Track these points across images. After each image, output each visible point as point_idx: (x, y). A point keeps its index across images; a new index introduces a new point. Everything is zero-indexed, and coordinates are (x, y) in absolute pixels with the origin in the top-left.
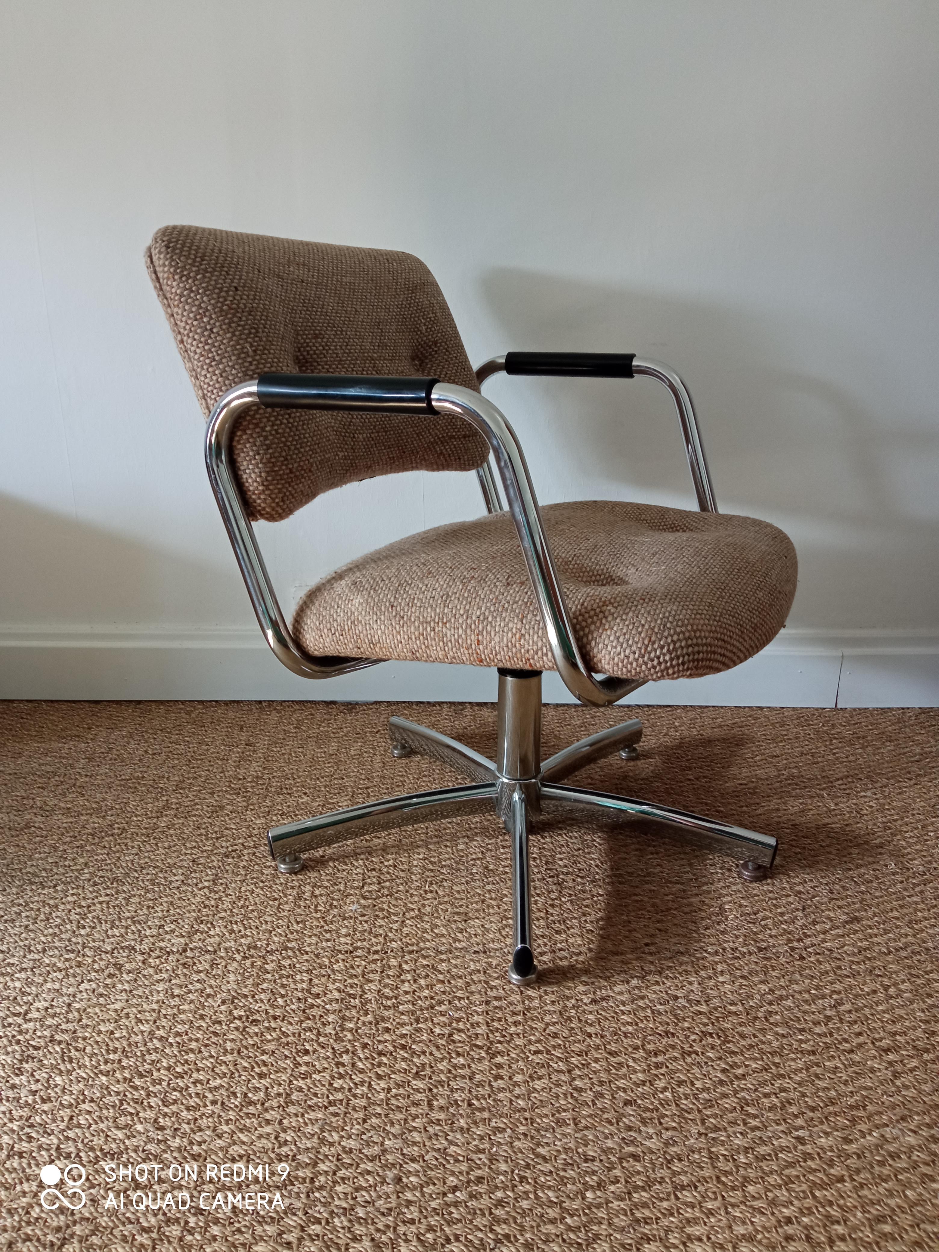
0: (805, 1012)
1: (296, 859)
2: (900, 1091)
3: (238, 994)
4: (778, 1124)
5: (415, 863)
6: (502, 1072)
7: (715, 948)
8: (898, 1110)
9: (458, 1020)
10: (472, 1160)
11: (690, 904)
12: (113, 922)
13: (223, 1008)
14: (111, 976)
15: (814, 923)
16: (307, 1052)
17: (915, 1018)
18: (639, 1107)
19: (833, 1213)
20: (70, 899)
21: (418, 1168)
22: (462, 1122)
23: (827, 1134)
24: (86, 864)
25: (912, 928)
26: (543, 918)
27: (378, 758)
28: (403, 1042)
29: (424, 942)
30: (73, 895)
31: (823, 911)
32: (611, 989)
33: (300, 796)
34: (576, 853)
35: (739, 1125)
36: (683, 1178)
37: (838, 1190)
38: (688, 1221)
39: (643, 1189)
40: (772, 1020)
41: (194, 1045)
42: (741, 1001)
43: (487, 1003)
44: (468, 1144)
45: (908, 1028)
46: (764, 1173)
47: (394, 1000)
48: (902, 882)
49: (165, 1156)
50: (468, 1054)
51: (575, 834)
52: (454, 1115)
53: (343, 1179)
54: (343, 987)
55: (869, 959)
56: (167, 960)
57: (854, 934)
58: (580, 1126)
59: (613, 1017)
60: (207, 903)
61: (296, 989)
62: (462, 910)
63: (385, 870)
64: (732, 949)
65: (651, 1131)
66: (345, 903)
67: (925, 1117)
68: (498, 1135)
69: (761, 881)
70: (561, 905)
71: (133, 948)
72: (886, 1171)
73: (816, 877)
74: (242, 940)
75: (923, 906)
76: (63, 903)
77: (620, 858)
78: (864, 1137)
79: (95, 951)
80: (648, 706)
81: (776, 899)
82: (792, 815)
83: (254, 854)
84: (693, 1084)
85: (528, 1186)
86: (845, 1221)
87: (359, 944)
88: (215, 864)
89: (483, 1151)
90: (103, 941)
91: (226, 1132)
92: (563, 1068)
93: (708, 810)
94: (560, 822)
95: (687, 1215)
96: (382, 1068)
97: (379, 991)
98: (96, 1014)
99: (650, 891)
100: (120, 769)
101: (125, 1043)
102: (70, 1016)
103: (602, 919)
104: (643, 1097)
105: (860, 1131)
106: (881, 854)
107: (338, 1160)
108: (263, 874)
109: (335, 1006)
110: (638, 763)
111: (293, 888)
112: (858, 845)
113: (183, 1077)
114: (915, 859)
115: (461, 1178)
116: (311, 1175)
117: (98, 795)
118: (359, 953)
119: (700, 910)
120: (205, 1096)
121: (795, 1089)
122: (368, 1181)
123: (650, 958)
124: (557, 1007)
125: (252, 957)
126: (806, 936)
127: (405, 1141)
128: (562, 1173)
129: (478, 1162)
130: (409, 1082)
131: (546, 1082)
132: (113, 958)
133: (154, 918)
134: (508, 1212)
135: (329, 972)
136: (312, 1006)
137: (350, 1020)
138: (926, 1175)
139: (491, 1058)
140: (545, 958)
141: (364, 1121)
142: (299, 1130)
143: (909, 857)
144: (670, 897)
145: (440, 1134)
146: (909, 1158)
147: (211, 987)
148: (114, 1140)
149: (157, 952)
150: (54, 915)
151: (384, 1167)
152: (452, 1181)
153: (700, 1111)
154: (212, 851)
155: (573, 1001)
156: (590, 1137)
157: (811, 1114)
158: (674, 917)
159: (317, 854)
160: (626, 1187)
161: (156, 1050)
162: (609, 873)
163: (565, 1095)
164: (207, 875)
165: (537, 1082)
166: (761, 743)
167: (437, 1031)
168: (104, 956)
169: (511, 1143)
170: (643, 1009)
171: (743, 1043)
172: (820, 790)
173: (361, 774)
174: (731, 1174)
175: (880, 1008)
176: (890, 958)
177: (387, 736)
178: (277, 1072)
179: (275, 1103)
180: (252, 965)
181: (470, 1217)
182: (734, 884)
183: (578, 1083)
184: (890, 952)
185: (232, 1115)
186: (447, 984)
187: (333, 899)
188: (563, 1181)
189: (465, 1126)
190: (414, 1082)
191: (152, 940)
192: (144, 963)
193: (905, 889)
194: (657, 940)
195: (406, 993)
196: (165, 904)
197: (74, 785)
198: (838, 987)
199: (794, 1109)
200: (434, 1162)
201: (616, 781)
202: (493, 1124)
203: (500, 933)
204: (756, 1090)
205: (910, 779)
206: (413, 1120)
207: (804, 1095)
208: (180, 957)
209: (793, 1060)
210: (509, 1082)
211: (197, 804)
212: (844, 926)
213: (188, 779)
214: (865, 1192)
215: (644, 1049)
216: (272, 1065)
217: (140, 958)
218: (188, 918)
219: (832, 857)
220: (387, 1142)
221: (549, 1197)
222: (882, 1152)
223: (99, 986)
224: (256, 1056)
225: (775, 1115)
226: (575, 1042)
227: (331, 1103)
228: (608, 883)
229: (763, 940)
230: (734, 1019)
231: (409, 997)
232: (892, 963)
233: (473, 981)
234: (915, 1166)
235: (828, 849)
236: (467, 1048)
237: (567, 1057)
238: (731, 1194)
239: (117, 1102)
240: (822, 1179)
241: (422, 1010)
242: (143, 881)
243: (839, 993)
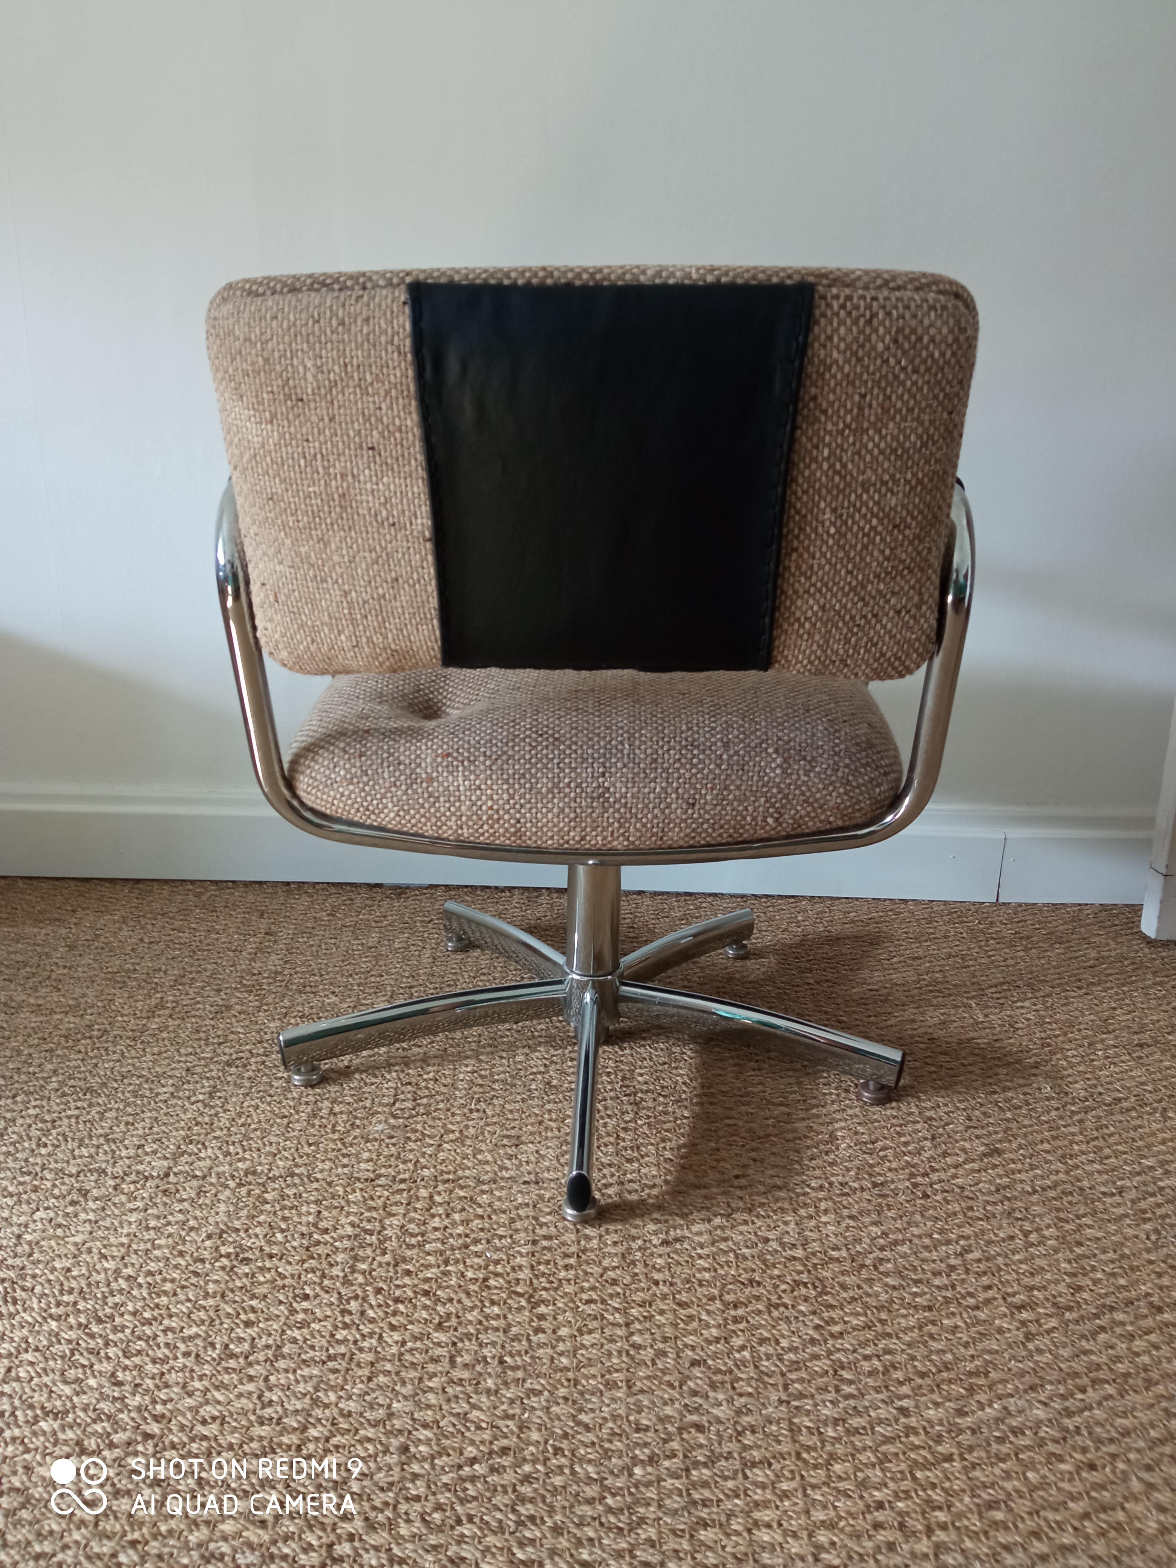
0: (924, 1260)
1: (314, 1069)
2: (1032, 1356)
3: (228, 1227)
4: (878, 1392)
5: (461, 1076)
6: (544, 1324)
7: (820, 1182)
8: (1027, 1378)
9: (497, 1262)
10: (498, 1428)
11: (795, 1130)
12: (81, 1140)
13: (208, 1243)
14: (73, 1203)
15: (945, 1154)
16: (306, 1297)
17: (1059, 1270)
18: (709, 1368)
19: (935, 1497)
20: (31, 1111)
21: (431, 1435)
22: (490, 1383)
23: (937, 1405)
24: (55, 1071)
25: (1065, 1163)
26: (612, 1144)
27: (428, 953)
28: (426, 1287)
29: (463, 1170)
30: (35, 1107)
31: (957, 1141)
32: (688, 1228)
33: (326, 996)
34: (660, 1068)
35: (830, 1392)
36: (755, 1453)
37: (944, 1471)
38: (757, 1504)
39: (705, 1465)
40: (881, 1269)
41: (168, 1286)
42: (846, 1245)
43: (535, 1242)
44: (495, 1408)
45: (1049, 1282)
46: (855, 1449)
47: (419, 1238)
48: (1058, 1109)
49: (121, 1416)
50: (505, 1303)
51: (662, 1046)
52: (480, 1374)
53: (337, 1447)
54: (357, 1221)
55: (1009, 1199)
56: (144, 1186)
57: (993, 1169)
58: (635, 1389)
59: (687, 1262)
60: (200, 1119)
61: (300, 1223)
62: (513, 1133)
63: (424, 1084)
64: (841, 1184)
65: (721, 1397)
66: (370, 1123)
67: (1060, 1387)
68: (533, 1399)
69: (883, 1104)
70: (636, 1129)
71: (104, 1171)
72: (1005, 1449)
73: (952, 1101)
74: (240, 1164)
75: (1081, 1138)
76: (22, 1117)
77: (713, 1075)
78: (983, 1409)
79: (57, 1174)
80: (767, 896)
81: (901, 1126)
82: (930, 1027)
83: (263, 1063)
84: (777, 1342)
85: (563, 1460)
86: (949, 1507)
87: (383, 1171)
88: (214, 1074)
89: (512, 1417)
90: (68, 1162)
91: (198, 1390)
92: (621, 1321)
93: (828, 1019)
94: (644, 1031)
95: (756, 1497)
96: (398, 1318)
97: (402, 1227)
98: (51, 1247)
99: (747, 1113)
100: (107, 960)
101: (83, 1283)
102: (19, 1250)
103: (684, 1146)
104: (715, 1356)
105: (978, 1402)
106: (1035, 1075)
107: (333, 1424)
108: (272, 1086)
109: (347, 1243)
110: (749, 963)
111: (307, 1103)
112: (1009, 1064)
113: (151, 1324)
114: (1076, 1082)
115: (482, 1448)
116: (297, 1442)
117: (77, 990)
118: (382, 1181)
119: (806, 1137)
120: (176, 1347)
121: (903, 1351)
122: (367, 1449)
123: (739, 1193)
124: (620, 1249)
125: (250, 1184)
126: (934, 1170)
127: (418, 1404)
128: (607, 1445)
129: (505, 1430)
130: (429, 1334)
131: (597, 1336)
132: (78, 1182)
133: (132, 1136)
134: (536, 1490)
135: (343, 1203)
136: (318, 1243)
137: (364, 1260)
138: (1053, 1454)
139: (533, 1308)
140: (610, 1191)
141: (370, 1379)
142: (289, 1389)
143: (1070, 1079)
144: (771, 1121)
145: (461, 1396)
146: (1036, 1434)
147: (196, 1218)
148: (60, 1396)
149: (133, 1177)
150: (10, 1130)
151: (388, 1433)
152: (471, 1451)
153: (783, 1375)
154: (212, 1058)
155: (640, 1242)
156: (646, 1403)
157: (920, 1381)
159: (340, 1065)
160: (684, 1462)
161: (121, 1291)
162: (699, 1091)
163: (619, 1352)
164: (203, 1087)
165: (586, 1337)
166: (901, 942)
167: (470, 1274)
168: (66, 1180)
169: (548, 1408)
170: (725, 1253)
171: (844, 1295)
172: (967, 998)
173: (405, 971)
174: (815, 1449)
175: (1017, 1257)
176: (1035, 1198)
177: (441, 927)
178: (267, 1320)
179: (261, 1357)
180: (249, 1194)
181: (488, 1494)
182: (851, 1108)
183: (636, 1339)
184: (1035, 1191)
185: (207, 1369)
186: (486, 1220)
187: (356, 1118)
188: (607, 1454)
189: (493, 1387)
190: (436, 1335)
191: (127, 1162)
192: (115, 1188)
193: (1061, 1118)
194: (750, 1172)
195: (436, 1229)
196: (147, 1120)
197: (49, 978)
198: (967, 1231)
199: (899, 1375)
200: (451, 1429)
202: (528, 1385)
203: (558, 1160)
204: (855, 1351)
205: (1080, 988)
206: (430, 1379)
207: (913, 1358)
208: (160, 1183)
209: (904, 1316)
210: (553, 1336)
211: (199, 1003)
212: (982, 1160)
213: (191, 973)
214: (977, 1473)
215: (721, 1300)
216: (263, 1312)
217: (111, 1183)
218: (175, 1137)
219: (974, 1077)
220: (395, 1405)
221: (587, 1473)
222: (1002, 1427)
223: (58, 1215)
224: (244, 1301)
225: (876, 1381)
226: (638, 1290)
227: (330, 1358)
228: (697, 1104)
229: (880, 1174)
230: (836, 1267)
231: (438, 1234)
232: (1037, 1204)
233: (519, 1216)
234: (1042, 1443)
235: (970, 1068)
236: (504, 1296)
237: (626, 1308)
238: (812, 1473)
239: (67, 1352)
240: (925, 1458)
241: (453, 1250)
242: (123, 1093)
243: (967, 1238)
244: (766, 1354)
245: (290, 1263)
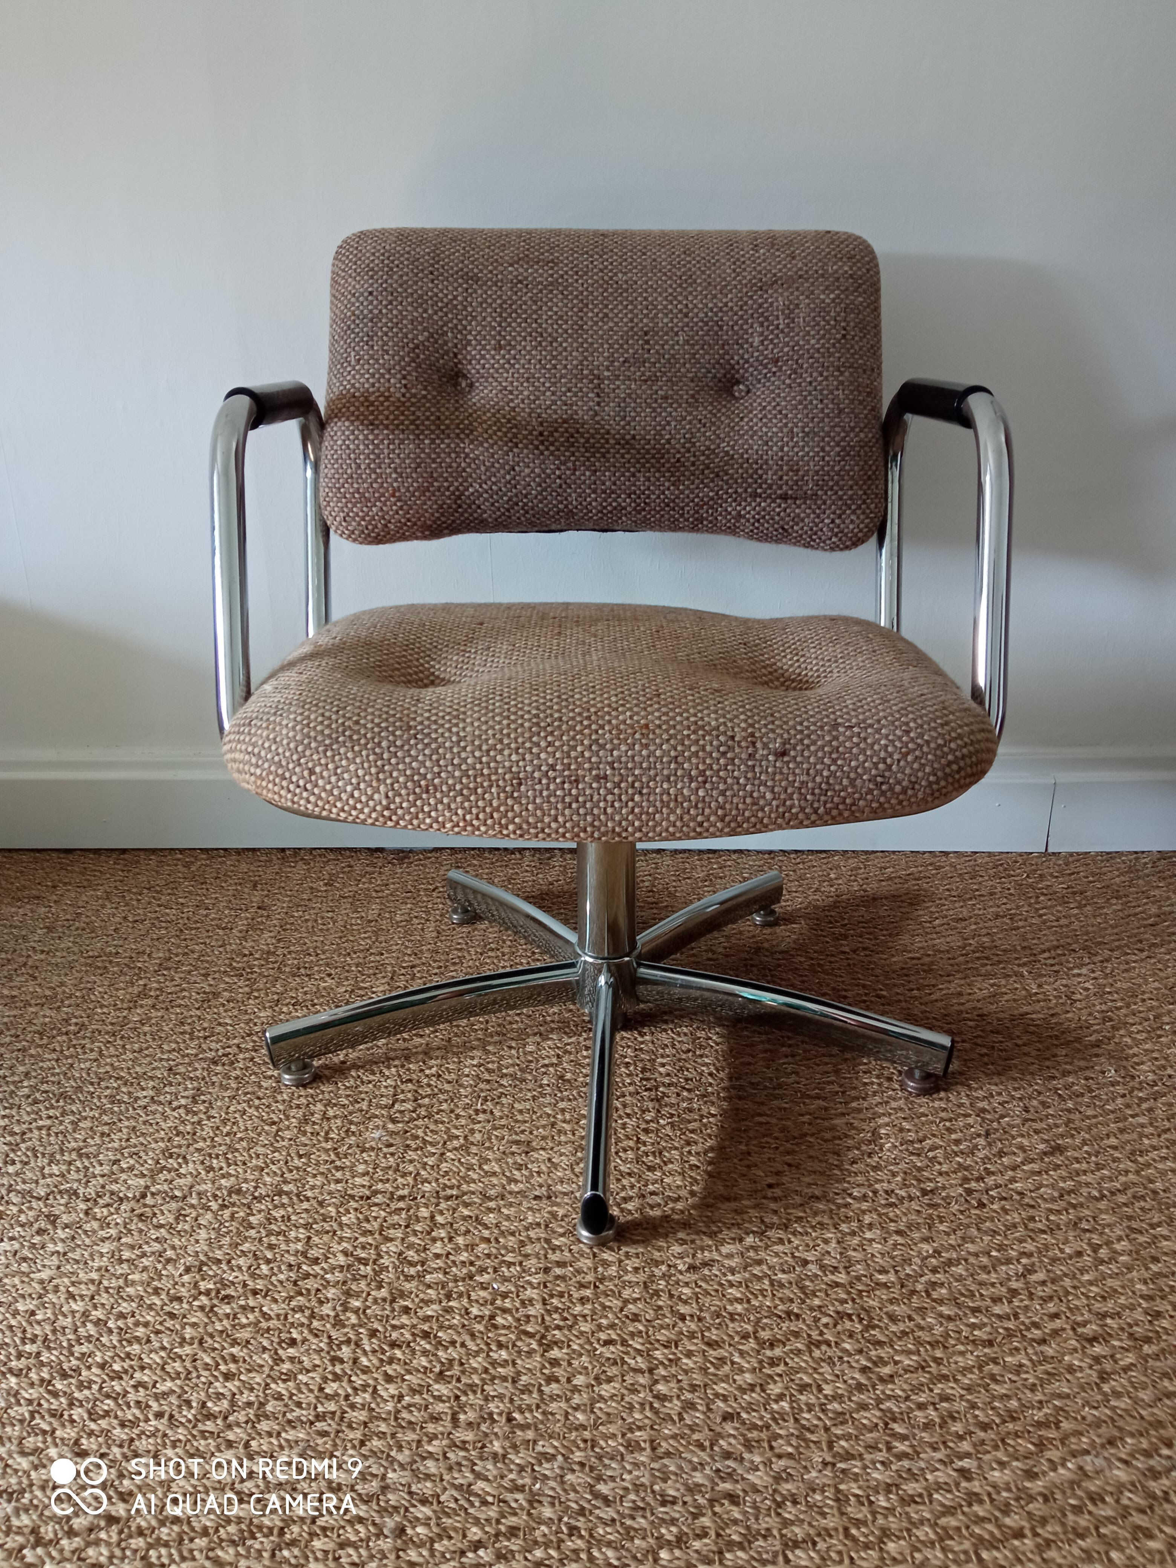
0: (981, 1284)
1: (306, 1067)
2: (1108, 1401)
3: (209, 1258)
4: (935, 1449)
5: (466, 1071)
6: (558, 1372)
7: (863, 1191)
8: (1103, 1430)
9: (505, 1295)
10: (505, 1502)
11: (833, 1128)
12: (52, 1155)
13: (186, 1278)
14: (40, 1232)
15: (1001, 1154)
16: (293, 1342)
17: (1134, 1293)
18: (744, 1423)
21: (430, 1513)
22: (497, 1446)
23: (1002, 1464)
25: (1135, 1161)
26: (631, 1148)
27: (432, 926)
28: (426, 1327)
29: (468, 1183)
32: (717, 1250)
33: (322, 978)
34: (684, 1056)
35: (880, 1451)
36: (797, 1530)
37: (1014, 1550)
39: (740, 1546)
40: (935, 1295)
41: (141, 1332)
42: (894, 1267)
43: (547, 1270)
44: (502, 1477)
45: (1123, 1307)
46: (911, 1523)
47: (419, 1268)
48: (1124, 1096)
50: (514, 1345)
51: (685, 1030)
52: (486, 1435)
53: (324, 1529)
54: (351, 1249)
55: (1074, 1207)
56: (118, 1209)
57: (1055, 1170)
58: (660, 1451)
59: (717, 1291)
60: (181, 1128)
61: (288, 1252)
62: (522, 1137)
63: (425, 1081)
64: (886, 1192)
65: (757, 1459)
66: (367, 1129)
67: (1142, 1440)
68: (545, 1465)
69: (931, 1095)
70: (658, 1130)
71: (76, 1193)
72: (1083, 1521)
73: (1006, 1089)
74: (223, 1181)
75: (1150, 1130)
77: (742, 1064)
78: (1055, 1470)
79: (23, 1197)
80: (796, 852)
81: (950, 1120)
82: (978, 1001)
83: (252, 1059)
84: (820, 1389)
85: (579, 1542)
87: (380, 1186)
88: (198, 1073)
89: (520, 1489)
92: (643, 1366)
94: (665, 1013)
96: (394, 1366)
97: (400, 1254)
98: (14, 1286)
99: (780, 1109)
100: (87, 942)
101: (48, 1328)
103: (712, 1149)
104: (750, 1408)
105: (1050, 1460)
106: (1097, 1055)
108: (260, 1087)
109: (339, 1276)
110: (778, 930)
111: (298, 1107)
112: (1067, 1043)
113: (121, 1378)
114: (1143, 1063)
115: (487, 1528)
117: (55, 978)
118: (379, 1199)
119: (846, 1136)
120: (148, 1406)
121: (962, 1396)
122: (357, 1532)
123: (773, 1206)
124: (641, 1277)
125: (234, 1205)
126: (989, 1173)
127: (415, 1473)
128: (629, 1522)
129: (514, 1505)
130: (429, 1386)
131: (617, 1385)
132: (46, 1206)
133: (108, 1149)
135: (335, 1226)
136: (307, 1276)
137: (358, 1295)
138: (1139, 1527)
139: (545, 1351)
140: (630, 1206)
141: (362, 1443)
143: (1135, 1059)
144: (806, 1118)
145: (464, 1463)
146: (1117, 1501)
147: (173, 1248)
148: (16, 1471)
149: (107, 1199)
151: (382, 1511)
152: (475, 1533)
153: (827, 1429)
154: (196, 1055)
155: (664, 1268)
156: (672, 1468)
157: (982, 1434)
158: (811, 1146)
159: (336, 1060)
160: (716, 1543)
161: (89, 1338)
162: (726, 1084)
163: (642, 1405)
164: (186, 1089)
165: (604, 1386)
166: (943, 902)
167: (475, 1311)
168: (34, 1204)
169: (562, 1477)
170: (759, 1279)
171: (894, 1328)
172: (1019, 966)
173: (407, 947)
174: (865, 1523)
175: (1086, 1277)
176: (1103, 1205)
177: (446, 896)
178: (249, 1371)
179: (242, 1417)
180: (232, 1217)
182: (894, 1099)
183: (661, 1388)
184: (1103, 1196)
185: (181, 1433)
186: (493, 1244)
187: (351, 1123)
188: (629, 1533)
190: (436, 1386)
191: (101, 1180)
192: (87, 1213)
193: (1128, 1106)
194: (785, 1179)
195: (437, 1256)
196: (125, 1130)
197: (25, 964)
198: (1029, 1246)
199: (957, 1427)
200: (453, 1505)
201: (745, 955)
202: (539, 1448)
203: (573, 1170)
204: (907, 1398)
205: (1142, 951)
206: (430, 1442)
207: (974, 1406)
208: (136, 1206)
209: (962, 1353)
210: (567, 1385)
211: (184, 990)
212: (1042, 1160)
213: (177, 955)
214: (1052, 1554)
215: (756, 1338)
216: (245, 1361)
217: (83, 1206)
218: (154, 1150)
219: (1030, 1060)
220: (390, 1475)
221: (607, 1559)
222: (1079, 1493)
223: (23, 1246)
224: (224, 1348)
225: (932, 1436)
226: (662, 1327)
227: (319, 1417)
228: (725, 1099)
229: (930, 1180)
230: (883, 1294)
231: (440, 1263)
232: (1106, 1212)
233: (530, 1239)
234: (1125, 1512)
235: (1026, 1049)
236: (513, 1337)
237: (649, 1350)
238: (863, 1554)
239: (27, 1415)
240: (991, 1533)
241: (456, 1281)
242: (99, 1098)
243: (1030, 1255)
244: (807, 1404)
245: (275, 1301)
